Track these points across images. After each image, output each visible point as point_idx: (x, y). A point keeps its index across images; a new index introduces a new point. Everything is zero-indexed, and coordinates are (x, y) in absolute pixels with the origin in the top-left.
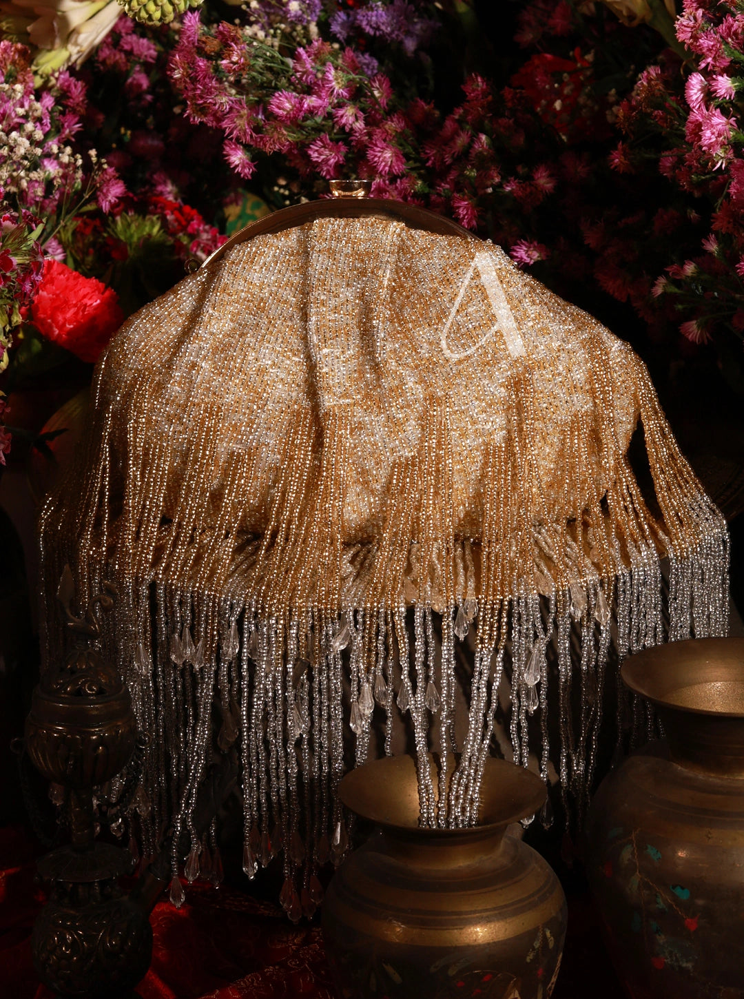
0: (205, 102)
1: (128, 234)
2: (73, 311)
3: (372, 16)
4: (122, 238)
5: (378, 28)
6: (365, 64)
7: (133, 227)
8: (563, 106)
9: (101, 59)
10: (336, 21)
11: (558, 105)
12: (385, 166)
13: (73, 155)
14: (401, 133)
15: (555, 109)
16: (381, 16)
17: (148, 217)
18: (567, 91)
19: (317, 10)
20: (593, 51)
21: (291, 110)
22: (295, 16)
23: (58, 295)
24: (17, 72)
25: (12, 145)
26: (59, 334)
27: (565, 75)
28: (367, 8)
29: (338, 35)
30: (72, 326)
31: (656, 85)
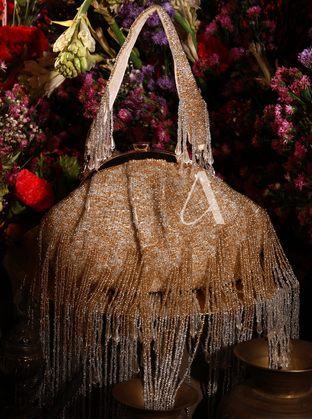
0: (91, 109)
1: (64, 163)
2: (32, 190)
3: (163, 81)
4: (61, 165)
5: (165, 86)
6: (161, 101)
7: (66, 161)
8: (237, 120)
9: (59, 95)
10: (150, 83)
11: (234, 120)
12: (162, 138)
13: (38, 129)
14: (171, 126)
15: (233, 121)
16: (167, 81)
17: (72, 157)
18: (239, 114)
19: (142, 78)
20: (251, 99)
21: (127, 116)
22: (133, 80)
23: (26, 184)
24: (21, 96)
25: (11, 123)
26: (25, 199)
27: (239, 108)
28: (162, 78)
29: (151, 89)
30: (31, 196)
31: (271, 112)
